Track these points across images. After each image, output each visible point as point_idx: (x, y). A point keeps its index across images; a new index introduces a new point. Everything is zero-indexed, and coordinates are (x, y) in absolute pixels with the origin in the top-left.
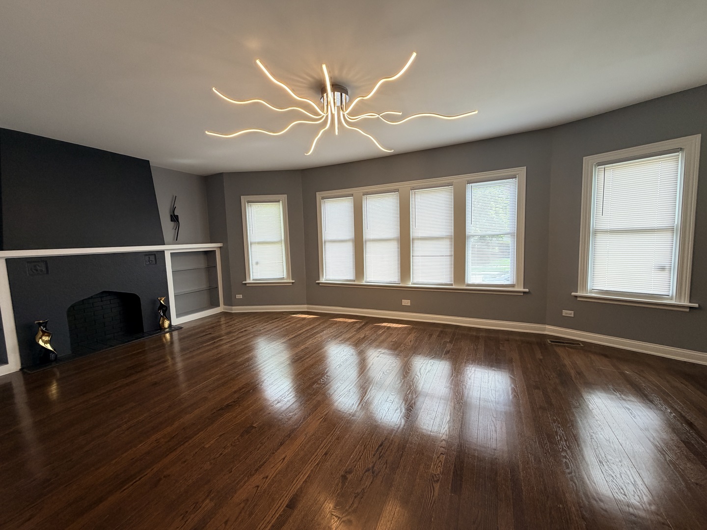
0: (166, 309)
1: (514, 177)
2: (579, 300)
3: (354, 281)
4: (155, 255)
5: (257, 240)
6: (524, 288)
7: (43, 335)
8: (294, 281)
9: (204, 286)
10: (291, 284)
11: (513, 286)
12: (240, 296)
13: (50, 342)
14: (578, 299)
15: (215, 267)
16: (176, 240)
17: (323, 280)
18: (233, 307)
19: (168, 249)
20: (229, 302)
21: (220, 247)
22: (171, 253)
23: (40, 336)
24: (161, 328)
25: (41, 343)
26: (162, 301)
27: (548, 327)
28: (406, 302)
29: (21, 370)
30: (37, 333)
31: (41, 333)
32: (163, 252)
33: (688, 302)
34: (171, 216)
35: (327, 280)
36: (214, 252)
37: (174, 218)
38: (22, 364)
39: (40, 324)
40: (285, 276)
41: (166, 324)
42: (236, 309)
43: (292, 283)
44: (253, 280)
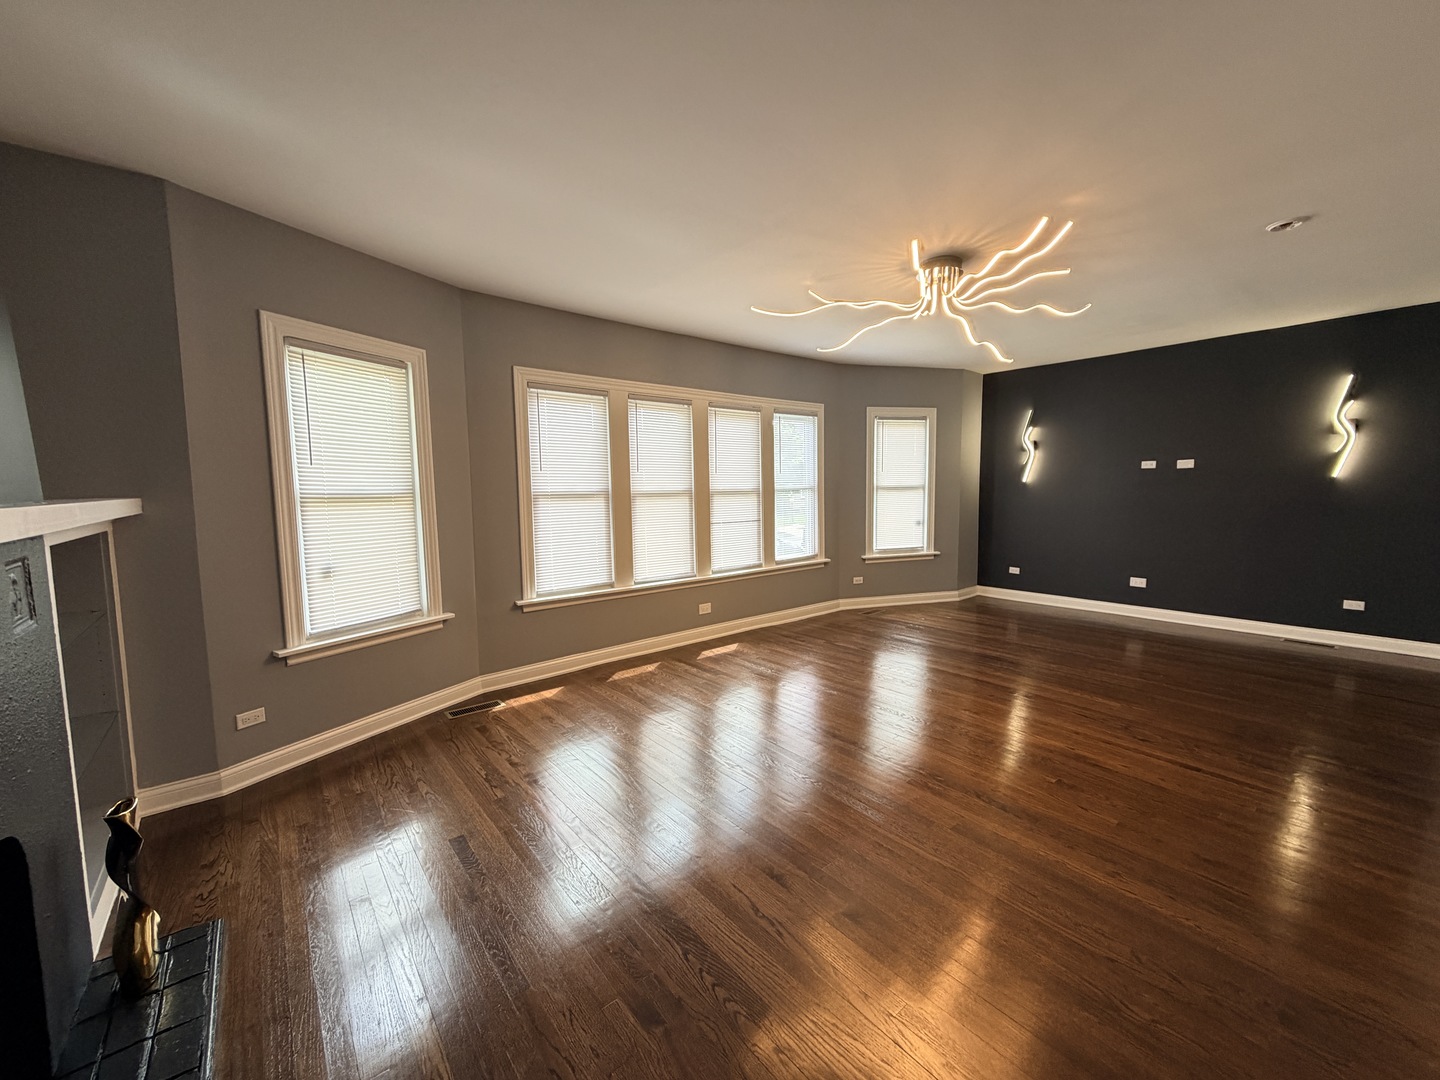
3: (613, 585)
4: (24, 562)
10: (441, 626)
14: (867, 562)
17: (532, 596)
18: (225, 773)
22: (51, 550)
27: (841, 601)
28: (705, 608)
32: (40, 545)
33: (933, 550)
35: (543, 595)
40: (422, 602)
42: (240, 776)
43: (446, 622)
44: (314, 637)
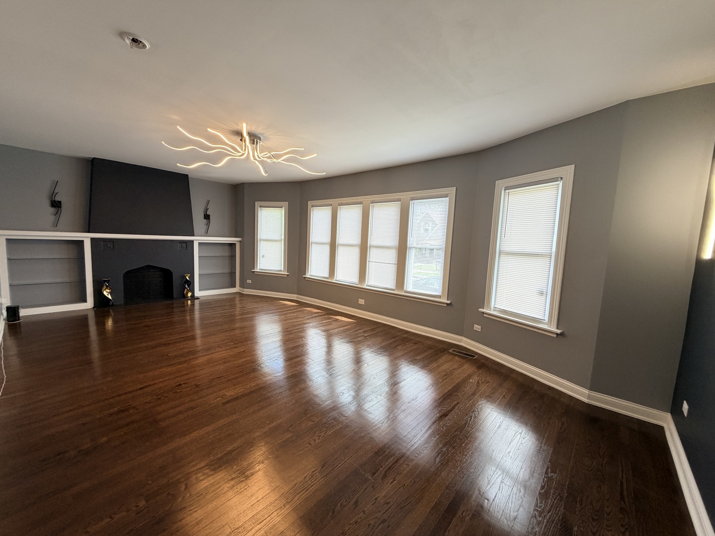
0: (190, 284)
1: (446, 196)
2: (485, 317)
3: (327, 278)
4: (186, 243)
5: (264, 237)
6: (448, 300)
7: (106, 288)
8: (288, 274)
9: (227, 270)
11: (439, 297)
12: (249, 281)
13: (111, 293)
14: (485, 315)
15: (235, 256)
16: (207, 234)
17: (308, 276)
18: (245, 290)
19: (197, 240)
20: (243, 285)
21: (240, 241)
22: (199, 243)
23: (104, 289)
24: (184, 297)
25: (105, 293)
26: (187, 277)
27: (464, 339)
28: (362, 302)
29: (93, 307)
30: (103, 286)
31: (105, 287)
32: (192, 242)
33: (556, 328)
34: (205, 215)
35: (311, 276)
36: (235, 244)
37: (207, 217)
38: (94, 304)
39: (105, 281)
40: (282, 269)
41: (190, 294)
42: (247, 291)
43: (287, 275)
44: (260, 269)
